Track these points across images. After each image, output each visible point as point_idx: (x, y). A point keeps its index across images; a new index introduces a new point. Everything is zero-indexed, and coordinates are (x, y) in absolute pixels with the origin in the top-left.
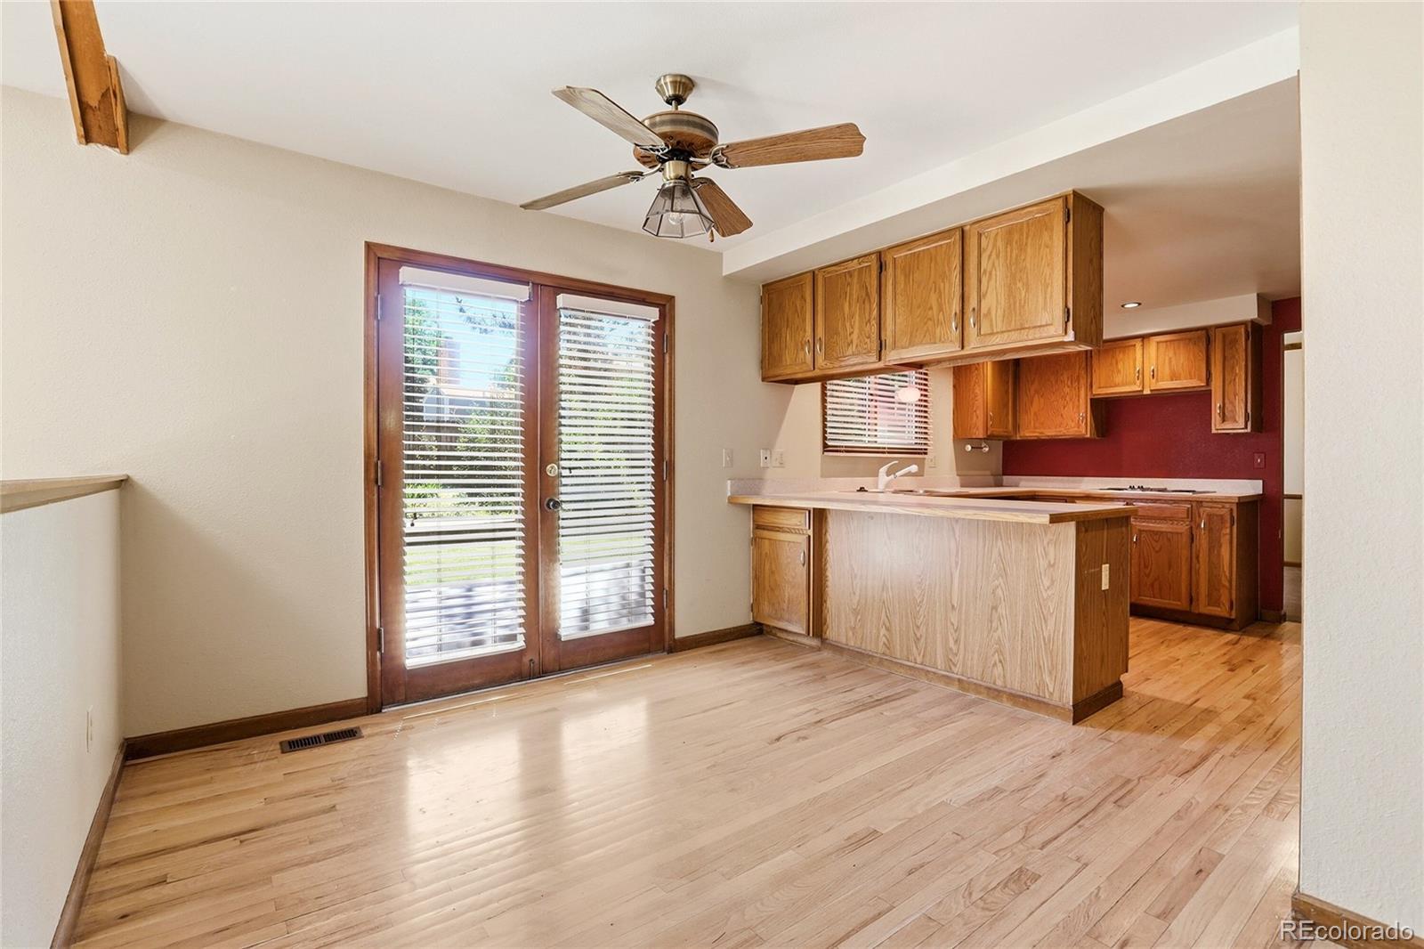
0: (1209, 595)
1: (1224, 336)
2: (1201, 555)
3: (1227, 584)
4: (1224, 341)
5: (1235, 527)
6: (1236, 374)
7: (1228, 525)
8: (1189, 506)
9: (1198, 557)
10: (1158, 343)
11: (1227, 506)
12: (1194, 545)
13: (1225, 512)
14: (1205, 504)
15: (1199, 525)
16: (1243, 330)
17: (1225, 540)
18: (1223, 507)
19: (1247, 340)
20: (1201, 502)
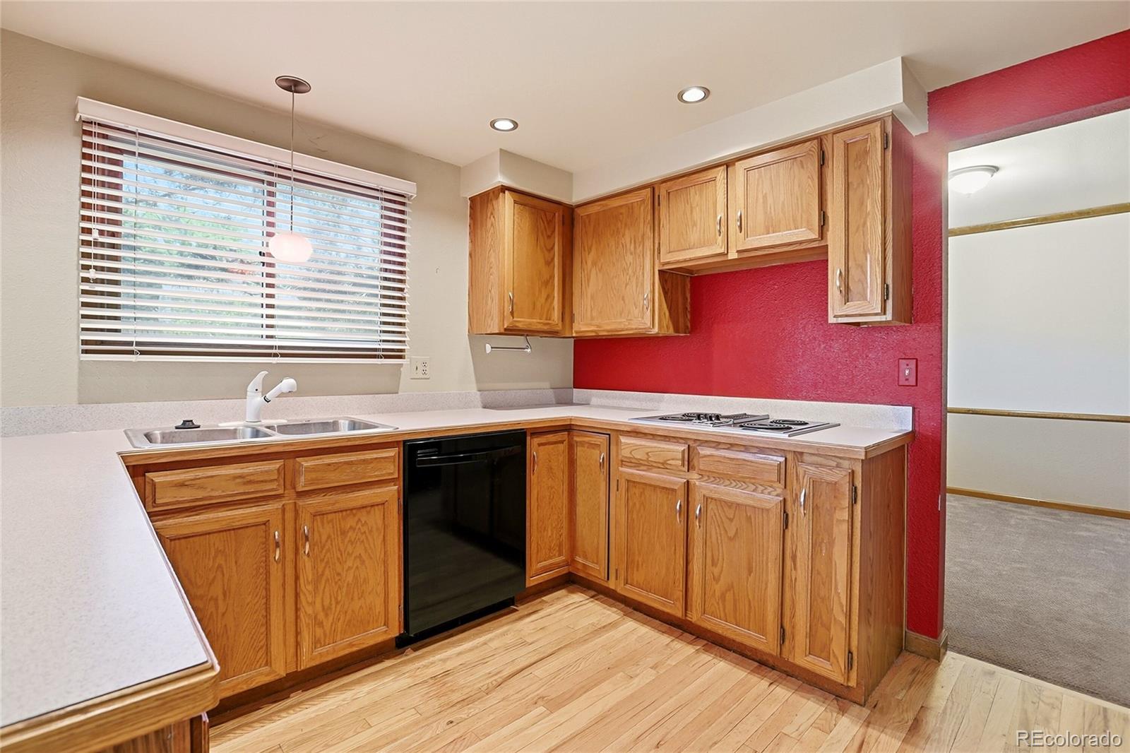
0: (811, 635)
1: (847, 146)
2: (799, 555)
3: (842, 619)
4: (847, 157)
5: (858, 507)
6: (867, 214)
7: (846, 503)
8: (782, 459)
9: (794, 558)
10: (748, 170)
11: (846, 464)
12: (788, 533)
13: (840, 477)
14: (807, 458)
15: (797, 497)
16: (878, 131)
17: (841, 531)
18: (838, 466)
19: (885, 148)
20: (802, 453)
